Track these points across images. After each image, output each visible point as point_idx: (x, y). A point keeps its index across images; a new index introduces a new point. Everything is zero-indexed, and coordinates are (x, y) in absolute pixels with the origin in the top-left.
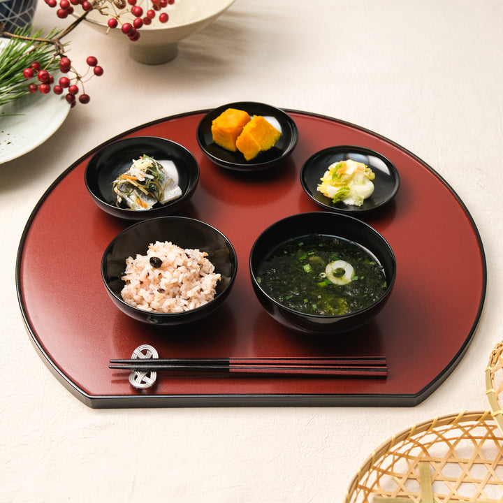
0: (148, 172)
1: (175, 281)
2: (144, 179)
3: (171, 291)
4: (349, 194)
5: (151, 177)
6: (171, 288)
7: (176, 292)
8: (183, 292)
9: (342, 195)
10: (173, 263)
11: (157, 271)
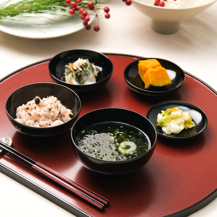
0: (81, 67)
1: (39, 113)
2: (76, 69)
3: (36, 118)
4: (166, 125)
5: (81, 69)
6: (37, 116)
7: (37, 120)
8: (40, 121)
9: (162, 123)
10: (46, 106)
11: (35, 105)
